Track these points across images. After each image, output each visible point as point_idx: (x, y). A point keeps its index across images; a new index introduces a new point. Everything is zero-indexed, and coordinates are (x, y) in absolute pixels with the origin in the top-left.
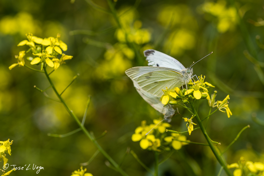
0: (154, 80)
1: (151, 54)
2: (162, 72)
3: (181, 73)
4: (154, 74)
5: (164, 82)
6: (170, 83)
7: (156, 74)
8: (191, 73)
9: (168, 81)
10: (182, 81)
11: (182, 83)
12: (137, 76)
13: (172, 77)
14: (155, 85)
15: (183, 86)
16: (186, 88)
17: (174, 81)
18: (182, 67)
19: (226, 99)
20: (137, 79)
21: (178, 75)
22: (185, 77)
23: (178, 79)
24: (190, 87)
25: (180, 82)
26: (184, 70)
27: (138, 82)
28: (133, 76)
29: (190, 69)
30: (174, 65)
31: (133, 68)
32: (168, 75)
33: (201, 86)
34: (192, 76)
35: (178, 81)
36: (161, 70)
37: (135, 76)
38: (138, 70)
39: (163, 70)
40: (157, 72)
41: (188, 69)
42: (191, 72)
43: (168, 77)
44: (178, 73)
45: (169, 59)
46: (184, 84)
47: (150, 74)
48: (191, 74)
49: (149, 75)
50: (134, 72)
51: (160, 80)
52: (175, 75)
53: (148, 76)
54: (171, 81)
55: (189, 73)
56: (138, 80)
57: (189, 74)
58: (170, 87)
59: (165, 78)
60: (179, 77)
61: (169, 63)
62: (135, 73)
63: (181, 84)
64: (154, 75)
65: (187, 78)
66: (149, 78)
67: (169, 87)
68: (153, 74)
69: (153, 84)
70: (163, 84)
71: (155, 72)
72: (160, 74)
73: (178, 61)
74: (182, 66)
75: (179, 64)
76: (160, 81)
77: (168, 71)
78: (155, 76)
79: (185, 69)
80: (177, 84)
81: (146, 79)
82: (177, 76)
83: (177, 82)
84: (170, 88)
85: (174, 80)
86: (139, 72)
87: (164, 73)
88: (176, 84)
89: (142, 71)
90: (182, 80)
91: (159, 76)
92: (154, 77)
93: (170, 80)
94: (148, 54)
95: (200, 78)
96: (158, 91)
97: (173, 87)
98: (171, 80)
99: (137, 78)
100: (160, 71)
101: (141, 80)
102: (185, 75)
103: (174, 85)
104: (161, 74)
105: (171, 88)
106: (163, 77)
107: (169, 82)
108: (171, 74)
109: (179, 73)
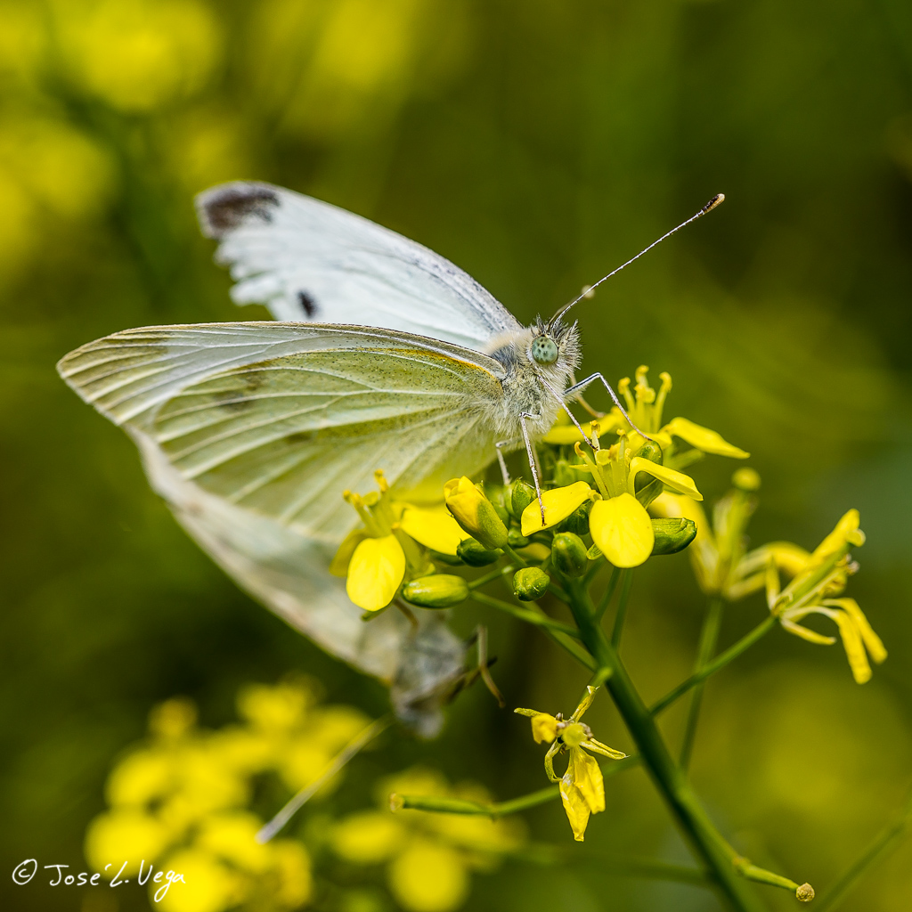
0: (282, 422)
1: (252, 220)
2: (341, 361)
3: (490, 366)
4: (277, 378)
5: (357, 432)
6: (405, 439)
7: (299, 377)
8: (561, 364)
9: (388, 425)
10: (499, 427)
11: (501, 435)
12: (149, 393)
13: (419, 398)
14: (294, 452)
15: (506, 460)
16: (528, 478)
17: (433, 424)
18: (496, 316)
19: (832, 544)
20: (150, 420)
21: (464, 379)
22: (520, 395)
23: (468, 409)
24: (562, 463)
25: (485, 429)
26: (512, 343)
27: (165, 436)
28: (124, 397)
29: (558, 334)
30: (429, 298)
31: (114, 336)
32: (390, 381)
33: (644, 454)
34: (569, 385)
35: (468, 425)
36: (331, 349)
37: (133, 393)
38: (154, 348)
39: (346, 346)
40: (300, 362)
41: (536, 330)
42: (567, 358)
43: (386, 396)
44: (461, 365)
45: (390, 255)
46: (512, 447)
47: (253, 376)
48: (565, 369)
49: (242, 384)
50: (126, 366)
51: (325, 416)
52: (444, 381)
53: (237, 393)
54: (415, 426)
55: (548, 364)
56: (160, 426)
57: (548, 374)
58: (408, 470)
59: (363, 403)
60: (470, 393)
61: (393, 286)
62: (134, 370)
63: (490, 443)
64: (281, 385)
65: (537, 398)
66: (247, 404)
67: (402, 467)
68: (272, 378)
69: (274, 445)
70: (356, 445)
71: (288, 360)
72: (330, 372)
73: (460, 271)
74: (490, 310)
75: (472, 290)
76: (328, 430)
77: (384, 349)
78: (288, 387)
79: (516, 335)
80: (456, 448)
81: (221, 416)
82: (459, 390)
83: (461, 432)
84: (402, 478)
85: (438, 418)
86: (163, 364)
87: (360, 369)
88: (449, 444)
89: (186, 357)
90: (501, 415)
91: (317, 388)
92: (282, 399)
93: (403, 420)
94: (230, 215)
95: (634, 393)
96: (316, 499)
97: (427, 469)
98: (413, 417)
99: (155, 411)
100: (324, 350)
101: (181, 422)
102: (516, 382)
103: (438, 455)
104: (337, 374)
105: (415, 473)
106: (347, 398)
107: (400, 431)
108: (408, 374)
109: (473, 369)
